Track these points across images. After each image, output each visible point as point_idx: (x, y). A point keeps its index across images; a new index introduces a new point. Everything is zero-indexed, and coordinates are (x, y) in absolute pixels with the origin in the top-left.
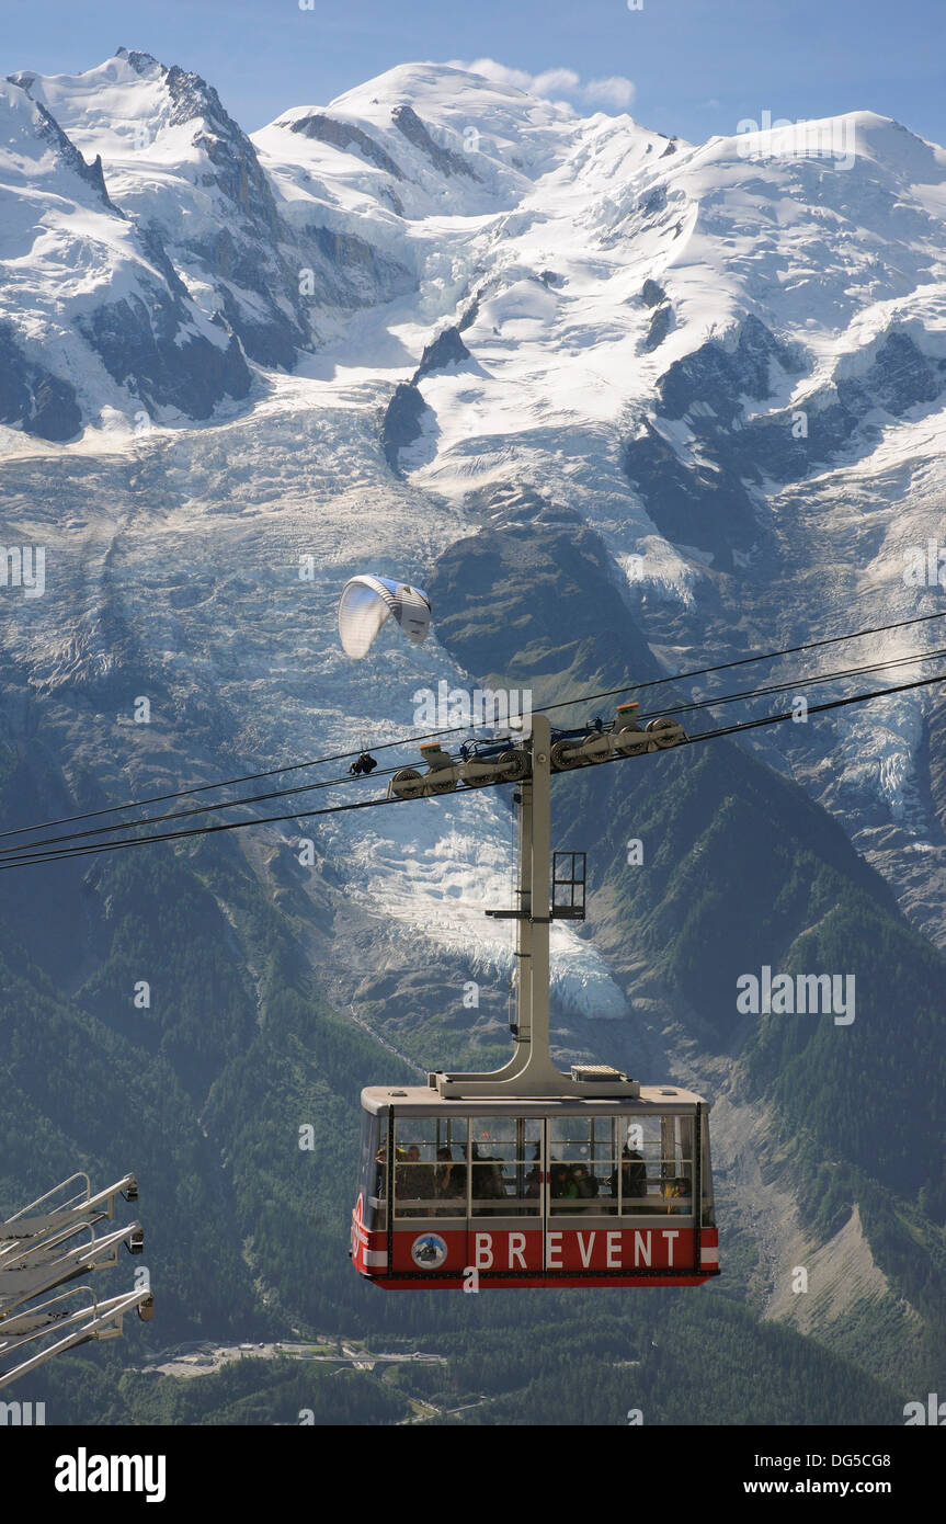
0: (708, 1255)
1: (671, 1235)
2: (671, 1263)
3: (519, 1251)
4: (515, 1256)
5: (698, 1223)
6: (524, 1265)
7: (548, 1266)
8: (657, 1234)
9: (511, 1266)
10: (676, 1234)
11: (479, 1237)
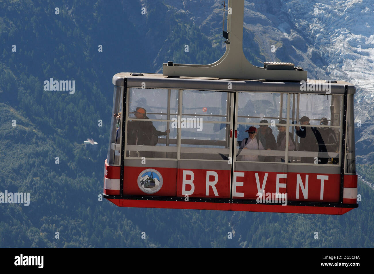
0: (348, 193)
1: (323, 178)
2: (322, 197)
3: (213, 184)
4: (210, 187)
5: (342, 171)
6: (216, 194)
7: (233, 195)
8: (313, 177)
9: (207, 194)
10: (327, 178)
11: (185, 173)
